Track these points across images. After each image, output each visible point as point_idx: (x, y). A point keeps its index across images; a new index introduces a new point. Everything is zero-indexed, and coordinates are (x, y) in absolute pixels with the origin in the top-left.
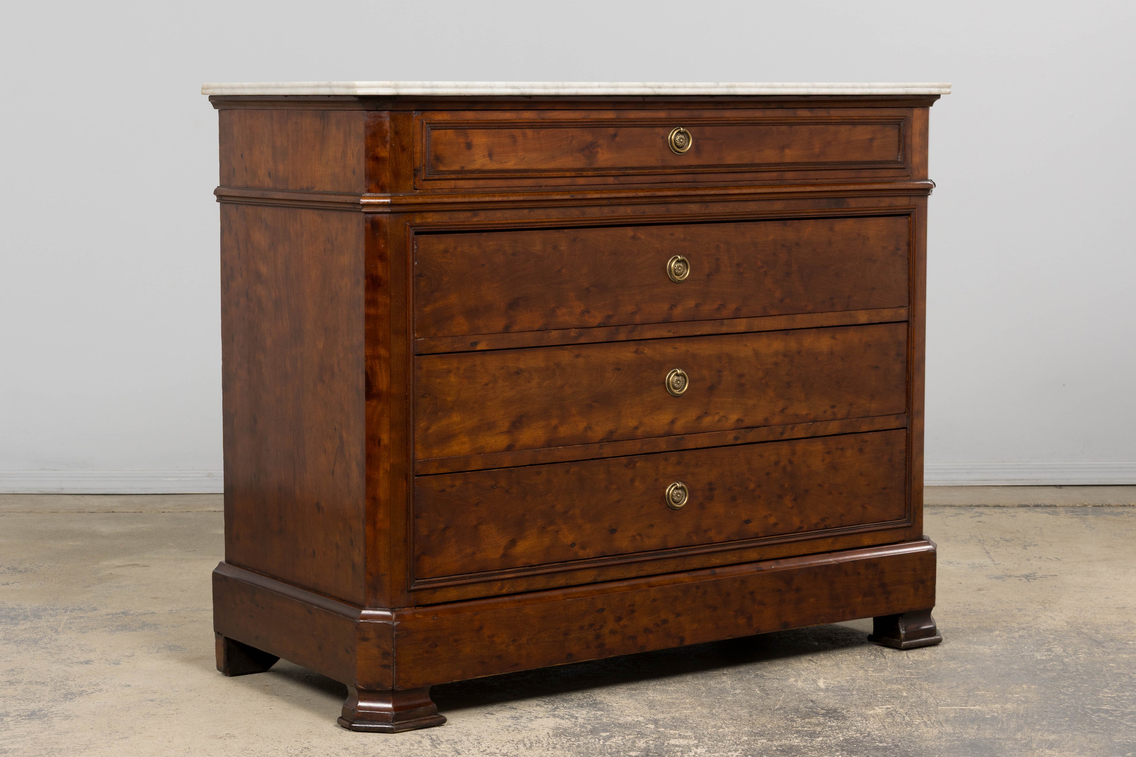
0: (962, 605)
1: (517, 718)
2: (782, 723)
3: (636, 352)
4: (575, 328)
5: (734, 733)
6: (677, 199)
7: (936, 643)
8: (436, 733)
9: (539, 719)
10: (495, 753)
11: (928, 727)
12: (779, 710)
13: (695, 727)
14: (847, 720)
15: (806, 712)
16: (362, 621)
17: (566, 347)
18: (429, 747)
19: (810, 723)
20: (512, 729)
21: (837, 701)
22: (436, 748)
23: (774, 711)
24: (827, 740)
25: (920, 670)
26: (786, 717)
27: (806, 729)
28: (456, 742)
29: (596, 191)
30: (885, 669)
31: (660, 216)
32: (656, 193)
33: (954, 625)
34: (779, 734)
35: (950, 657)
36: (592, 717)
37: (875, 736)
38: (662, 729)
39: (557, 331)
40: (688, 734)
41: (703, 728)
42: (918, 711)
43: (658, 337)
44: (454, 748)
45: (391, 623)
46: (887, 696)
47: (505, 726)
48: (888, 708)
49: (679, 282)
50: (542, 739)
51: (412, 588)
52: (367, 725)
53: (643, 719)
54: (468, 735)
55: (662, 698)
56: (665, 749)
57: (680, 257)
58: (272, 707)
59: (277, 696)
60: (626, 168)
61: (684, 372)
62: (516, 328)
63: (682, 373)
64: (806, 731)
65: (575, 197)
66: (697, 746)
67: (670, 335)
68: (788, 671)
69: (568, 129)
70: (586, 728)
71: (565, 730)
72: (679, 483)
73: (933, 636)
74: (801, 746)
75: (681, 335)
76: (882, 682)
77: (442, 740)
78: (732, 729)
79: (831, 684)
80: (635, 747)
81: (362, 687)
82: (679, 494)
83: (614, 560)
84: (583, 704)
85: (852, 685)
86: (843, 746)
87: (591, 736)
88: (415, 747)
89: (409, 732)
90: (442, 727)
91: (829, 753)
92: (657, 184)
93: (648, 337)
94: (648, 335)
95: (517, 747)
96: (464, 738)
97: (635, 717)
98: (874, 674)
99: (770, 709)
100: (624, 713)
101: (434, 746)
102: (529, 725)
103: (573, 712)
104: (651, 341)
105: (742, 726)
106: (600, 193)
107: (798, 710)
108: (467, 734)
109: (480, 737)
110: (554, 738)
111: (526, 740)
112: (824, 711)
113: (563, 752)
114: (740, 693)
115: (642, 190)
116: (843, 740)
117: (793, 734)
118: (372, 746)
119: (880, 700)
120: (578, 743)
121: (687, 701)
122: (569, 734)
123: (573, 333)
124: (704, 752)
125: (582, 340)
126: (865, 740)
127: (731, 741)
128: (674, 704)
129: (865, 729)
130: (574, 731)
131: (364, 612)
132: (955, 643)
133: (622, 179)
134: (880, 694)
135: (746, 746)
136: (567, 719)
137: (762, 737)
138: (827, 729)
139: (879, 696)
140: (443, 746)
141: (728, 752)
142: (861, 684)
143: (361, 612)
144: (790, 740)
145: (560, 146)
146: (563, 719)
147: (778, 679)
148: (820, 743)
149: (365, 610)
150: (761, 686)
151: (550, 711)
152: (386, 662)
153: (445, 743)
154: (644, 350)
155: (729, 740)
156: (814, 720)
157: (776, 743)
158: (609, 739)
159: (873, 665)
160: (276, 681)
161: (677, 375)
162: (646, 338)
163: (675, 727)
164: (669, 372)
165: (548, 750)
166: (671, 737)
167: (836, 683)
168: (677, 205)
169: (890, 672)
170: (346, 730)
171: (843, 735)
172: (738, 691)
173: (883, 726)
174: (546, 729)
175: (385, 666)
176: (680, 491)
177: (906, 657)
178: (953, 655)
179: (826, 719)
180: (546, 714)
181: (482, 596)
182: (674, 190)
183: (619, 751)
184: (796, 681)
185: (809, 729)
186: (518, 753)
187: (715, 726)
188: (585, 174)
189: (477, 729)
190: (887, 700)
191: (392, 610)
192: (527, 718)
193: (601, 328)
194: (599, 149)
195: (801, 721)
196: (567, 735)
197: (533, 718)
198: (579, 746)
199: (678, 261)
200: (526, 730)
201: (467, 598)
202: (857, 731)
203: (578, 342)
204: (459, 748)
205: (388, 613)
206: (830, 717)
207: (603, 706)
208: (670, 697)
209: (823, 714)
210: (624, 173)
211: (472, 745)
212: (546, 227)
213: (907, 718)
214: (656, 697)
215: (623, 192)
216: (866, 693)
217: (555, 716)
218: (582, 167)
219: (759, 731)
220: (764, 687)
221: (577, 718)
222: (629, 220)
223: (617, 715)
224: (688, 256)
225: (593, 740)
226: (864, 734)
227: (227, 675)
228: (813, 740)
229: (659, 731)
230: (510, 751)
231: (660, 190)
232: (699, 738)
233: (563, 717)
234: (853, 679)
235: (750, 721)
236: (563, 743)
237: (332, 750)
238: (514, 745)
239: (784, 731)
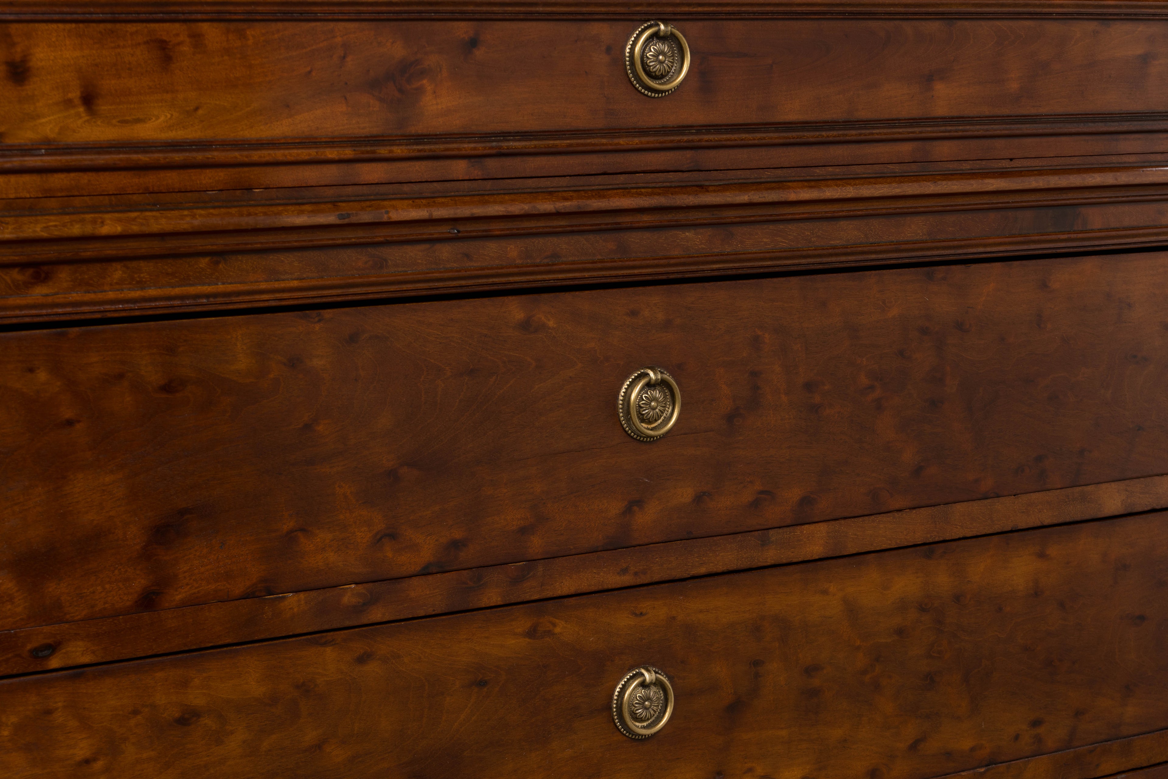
3: (532, 633)
4: (356, 583)
6: (646, 218)
17: (328, 636)
29: (415, 199)
31: (599, 265)
32: (589, 202)
39: (302, 595)
43: (593, 588)
49: (652, 441)
57: (655, 374)
60: (505, 135)
61: (661, 677)
62: (178, 596)
63: (657, 679)
65: (354, 220)
67: (627, 580)
69: (332, 25)
75: (656, 578)
92: (592, 179)
93: (565, 591)
94: (566, 586)
104: (573, 601)
106: (428, 205)
115: (550, 194)
123: (350, 595)
125: (377, 614)
133: (493, 165)
145: (310, 72)
154: (554, 625)
161: (643, 685)
162: (559, 593)
164: (621, 679)
168: (647, 235)
182: (640, 194)
188: (383, 151)
193: (431, 577)
194: (425, 81)
199: (649, 385)
203: (365, 621)
210: (500, 148)
212: (266, 304)
215: (495, 202)
218: (375, 131)
222: (511, 279)
224: (676, 370)
231: (600, 194)
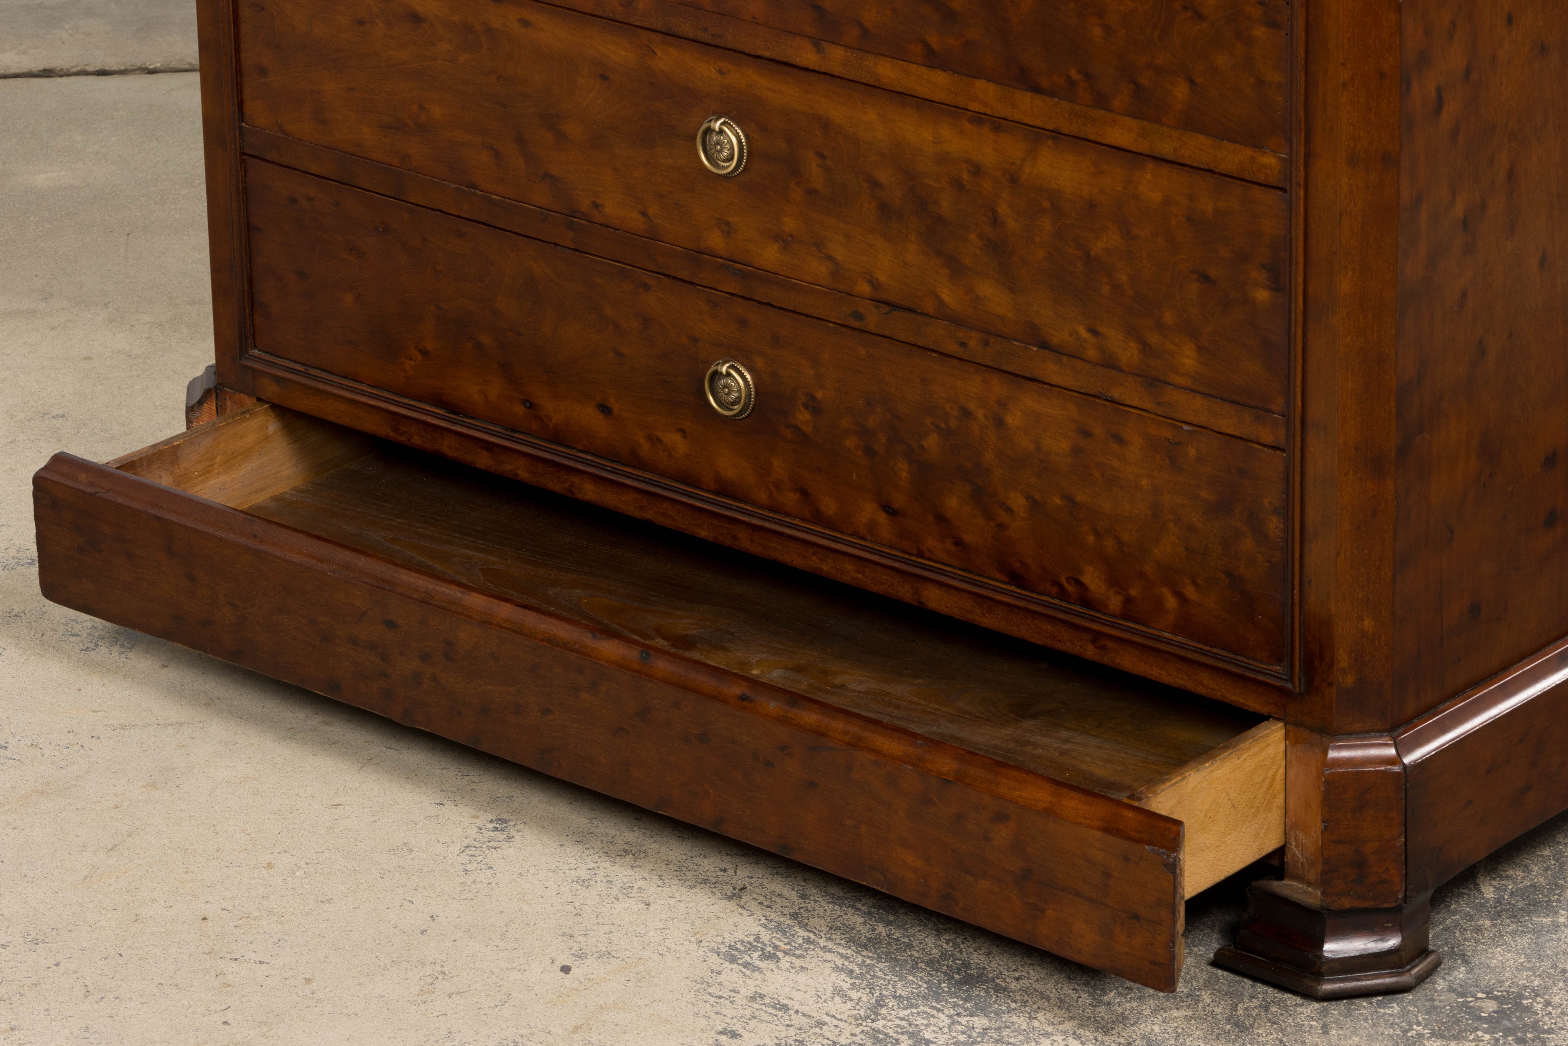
112: (1491, 1006)
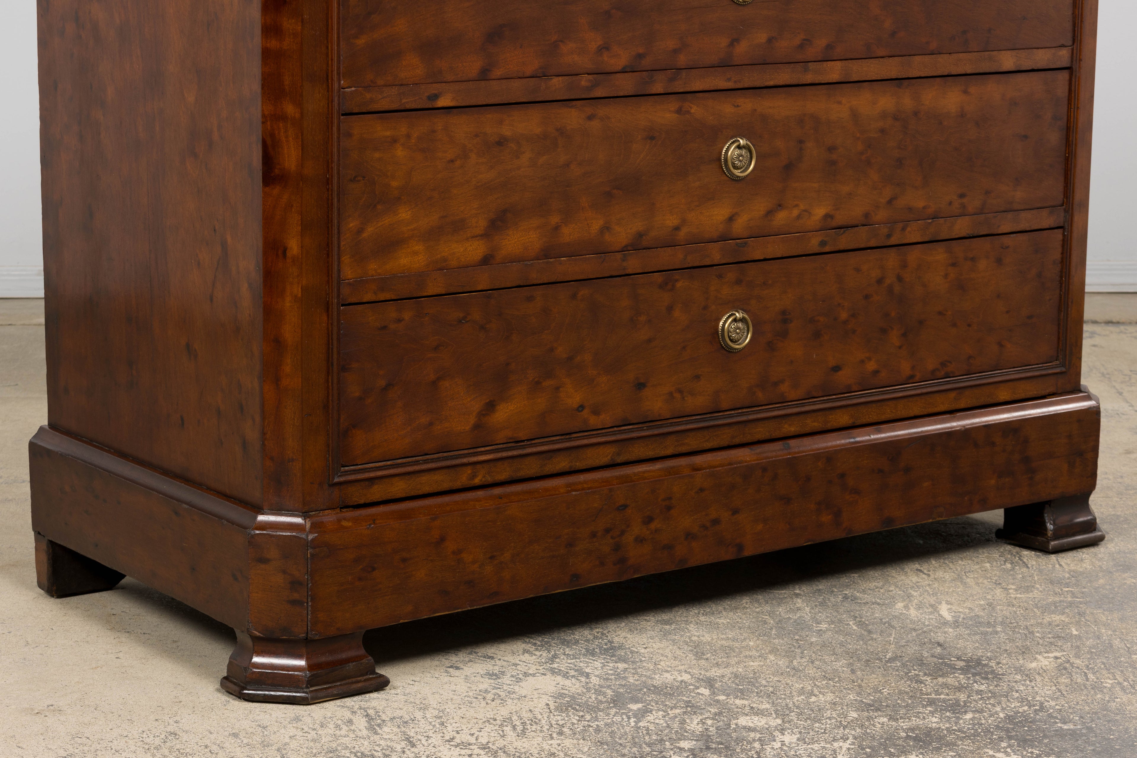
0: (1111, 477)
1: (496, 675)
2: (904, 685)
3: (679, 111)
4: (588, 74)
5: (834, 704)
7: (1094, 543)
8: (374, 703)
9: (531, 677)
10: (470, 744)
11: (1127, 694)
12: (894, 660)
13: (772, 693)
14: (1000, 679)
15: (935, 664)
16: (258, 532)
17: (574, 103)
18: (365, 732)
19: (945, 685)
20: (490, 696)
21: (977, 645)
22: (376, 733)
23: (887, 662)
24: (980, 719)
25: (1084, 588)
26: (907, 674)
27: (942, 696)
28: (406, 723)
30: (1033, 587)
33: (1110, 509)
34: (905, 707)
35: (1120, 566)
36: (612, 675)
37: (1051, 711)
38: (722, 698)
39: (560, 78)
40: (764, 707)
41: (785, 695)
42: (1103, 663)
43: (712, 88)
44: (404, 733)
45: (304, 536)
46: (1050, 636)
47: (480, 691)
48: (1056, 658)
49: (745, 5)
50: (540, 717)
51: (336, 480)
52: (267, 693)
53: (690, 677)
54: (424, 708)
55: (712, 639)
56: (734, 735)
58: (121, 655)
59: (127, 635)
61: (749, 143)
62: (498, 72)
63: (747, 144)
64: (944, 701)
66: (782, 729)
67: (730, 85)
68: (891, 589)
70: (604, 694)
71: (573, 698)
72: (738, 312)
73: (1091, 532)
74: (943, 730)
75: (746, 85)
76: (1035, 610)
77: (384, 717)
78: (830, 697)
79: (960, 612)
80: (687, 732)
81: (258, 634)
82: (739, 328)
83: (641, 429)
84: (594, 649)
85: (992, 616)
86: (1007, 731)
87: (614, 710)
88: (343, 732)
89: (331, 702)
90: (382, 692)
91: (990, 744)
93: (697, 89)
94: (698, 85)
95: (503, 731)
96: (419, 715)
97: (676, 673)
98: (1018, 596)
99: (880, 659)
100: (659, 667)
101: (371, 728)
102: (517, 688)
103: (582, 665)
104: (701, 94)
105: (844, 690)
107: (922, 660)
108: (422, 706)
109: (443, 711)
110: (558, 713)
111: (515, 718)
112: (962, 663)
113: (575, 741)
114: (827, 630)
116: (1005, 717)
117: (925, 706)
118: (276, 730)
119: (1041, 641)
120: (596, 723)
121: (751, 643)
122: (580, 706)
123: (584, 81)
124: (795, 740)
125: (599, 92)
126: (1038, 717)
127: (833, 721)
128: (732, 649)
129: (1034, 698)
130: (587, 701)
131: (261, 518)
132: (1122, 541)
134: (1038, 632)
135: (858, 730)
136: (573, 676)
137: (880, 713)
138: (976, 697)
139: (1038, 635)
140: (386, 729)
141: (833, 741)
142: (1004, 612)
143: (256, 518)
144: (924, 718)
146: (568, 678)
147: (879, 604)
148: (970, 724)
149: (263, 514)
150: (856, 617)
151: (546, 663)
152: (296, 596)
153: (389, 724)
154: (691, 108)
155: (830, 718)
156: (950, 680)
157: (905, 724)
158: (643, 716)
159: (1014, 579)
160: (127, 606)
161: (739, 147)
162: (694, 89)
163: (742, 691)
164: (726, 143)
165: (552, 738)
166: (738, 712)
167: (967, 611)
169: (1041, 591)
170: (234, 699)
171: (1003, 709)
172: (824, 626)
173: (1060, 691)
174: (544, 696)
175: (294, 603)
176: (740, 325)
177: (1057, 566)
178: (1125, 562)
179: (969, 678)
180: (541, 668)
181: (443, 490)
183: (662, 740)
184: (906, 607)
185: (947, 697)
186: (505, 743)
187: (802, 692)
189: (437, 696)
190: (1051, 643)
191: (305, 515)
192: (512, 676)
193: (626, 74)
195: (931, 682)
196: (578, 707)
197: (521, 676)
198: (600, 731)
200: (513, 699)
201: (420, 493)
202: (1022, 700)
203: (592, 96)
204: (412, 734)
205: (298, 520)
206: (974, 675)
207: (626, 653)
208: (724, 636)
209: (961, 669)
211: (431, 727)
213: (1091, 676)
214: (703, 636)
216: (1017, 630)
217: (554, 672)
219: (872, 700)
220: (861, 618)
221: (587, 675)
223: (648, 669)
225: (618, 719)
226: (1034, 706)
227: (52, 596)
228: (958, 718)
229: (718, 701)
230: (492, 739)
232: (782, 713)
233: (567, 673)
234: (990, 605)
235: (853, 682)
236: (573, 724)
237: (212, 737)
238: (497, 727)
239: (910, 701)
